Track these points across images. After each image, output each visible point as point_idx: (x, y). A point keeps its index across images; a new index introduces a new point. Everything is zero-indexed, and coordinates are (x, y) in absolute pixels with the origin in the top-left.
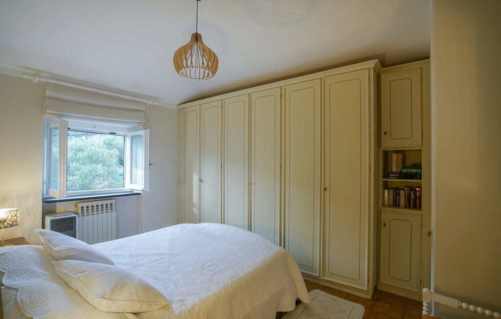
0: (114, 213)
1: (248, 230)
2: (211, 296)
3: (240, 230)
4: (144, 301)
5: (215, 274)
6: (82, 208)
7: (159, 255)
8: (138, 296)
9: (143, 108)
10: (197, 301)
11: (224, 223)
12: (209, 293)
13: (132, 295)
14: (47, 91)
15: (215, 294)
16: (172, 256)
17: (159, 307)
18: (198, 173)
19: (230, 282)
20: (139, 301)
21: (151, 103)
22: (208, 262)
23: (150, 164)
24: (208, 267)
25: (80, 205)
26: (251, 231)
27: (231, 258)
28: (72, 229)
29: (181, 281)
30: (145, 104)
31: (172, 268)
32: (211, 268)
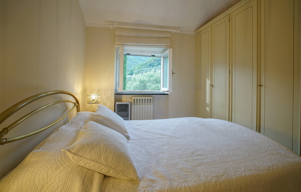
0: (152, 106)
1: (257, 131)
2: (185, 187)
3: (244, 129)
4: (111, 167)
5: (200, 165)
6: (134, 100)
7: (163, 135)
8: (106, 160)
9: (169, 35)
10: (166, 188)
11: (231, 121)
12: (183, 185)
13: (100, 157)
14: (116, 32)
15: (190, 188)
16: (172, 138)
17: (126, 178)
18: (210, 78)
19: (214, 181)
20: (106, 165)
21: (174, 31)
22: (200, 150)
23: (173, 73)
24: (198, 155)
25: (133, 98)
26: (260, 132)
27: (226, 154)
28: (127, 111)
29: (165, 160)
30: (171, 33)
31: (166, 147)
32: (199, 157)
